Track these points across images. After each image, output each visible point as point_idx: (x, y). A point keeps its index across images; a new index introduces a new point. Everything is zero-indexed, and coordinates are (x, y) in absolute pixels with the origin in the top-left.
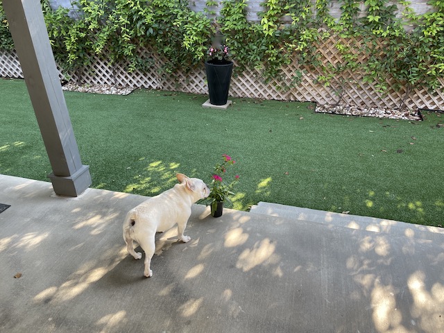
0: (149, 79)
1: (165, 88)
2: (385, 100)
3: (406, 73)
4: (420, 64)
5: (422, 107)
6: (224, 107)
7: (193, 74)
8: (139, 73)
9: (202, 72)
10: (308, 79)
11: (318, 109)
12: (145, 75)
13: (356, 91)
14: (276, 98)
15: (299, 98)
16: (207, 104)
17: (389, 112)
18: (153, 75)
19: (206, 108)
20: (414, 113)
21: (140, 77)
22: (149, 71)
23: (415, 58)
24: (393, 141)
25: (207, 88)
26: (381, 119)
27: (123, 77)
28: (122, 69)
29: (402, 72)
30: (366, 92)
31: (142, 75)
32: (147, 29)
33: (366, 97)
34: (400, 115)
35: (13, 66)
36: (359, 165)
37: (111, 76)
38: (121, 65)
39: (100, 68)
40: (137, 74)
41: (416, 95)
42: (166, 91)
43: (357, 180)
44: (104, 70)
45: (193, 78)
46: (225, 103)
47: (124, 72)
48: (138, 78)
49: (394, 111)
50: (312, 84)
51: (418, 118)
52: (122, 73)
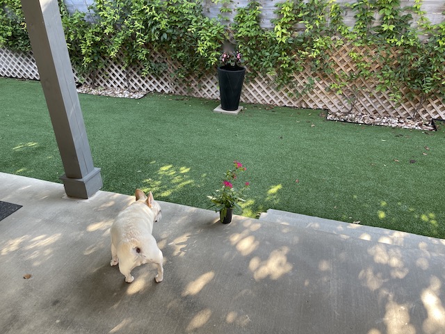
0: (162, 83)
1: (177, 92)
2: (398, 109)
3: (420, 82)
4: (435, 74)
5: (436, 117)
6: (236, 112)
7: (205, 80)
8: (152, 77)
9: (214, 77)
10: (320, 86)
11: (329, 117)
12: (158, 79)
13: (369, 99)
14: (287, 105)
15: (311, 106)
16: (218, 109)
17: (402, 121)
18: (165, 80)
19: (217, 113)
20: (427, 123)
21: (152, 81)
22: (162, 75)
23: (430, 68)
24: (406, 151)
25: (219, 93)
26: (394, 128)
27: (136, 81)
28: (135, 73)
29: (416, 81)
30: (379, 101)
31: (154, 79)
32: (161, 35)
33: (379, 106)
34: (413, 125)
35: (29, 67)
36: (370, 174)
37: (124, 80)
38: (134, 69)
39: (113, 71)
40: (150, 78)
41: (430, 105)
42: (178, 95)
43: (368, 190)
44: (117, 73)
45: (205, 83)
46: (236, 109)
47: (137, 76)
48: (151, 82)
49: (407, 120)
50: (324, 92)
51: (432, 128)
52: (135, 77)
